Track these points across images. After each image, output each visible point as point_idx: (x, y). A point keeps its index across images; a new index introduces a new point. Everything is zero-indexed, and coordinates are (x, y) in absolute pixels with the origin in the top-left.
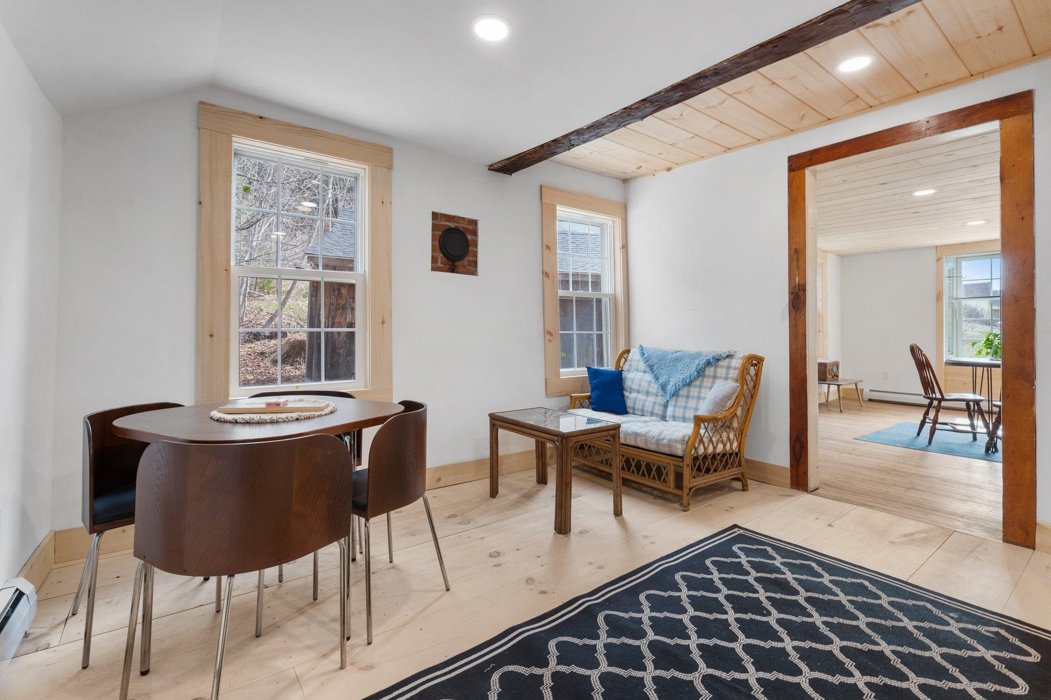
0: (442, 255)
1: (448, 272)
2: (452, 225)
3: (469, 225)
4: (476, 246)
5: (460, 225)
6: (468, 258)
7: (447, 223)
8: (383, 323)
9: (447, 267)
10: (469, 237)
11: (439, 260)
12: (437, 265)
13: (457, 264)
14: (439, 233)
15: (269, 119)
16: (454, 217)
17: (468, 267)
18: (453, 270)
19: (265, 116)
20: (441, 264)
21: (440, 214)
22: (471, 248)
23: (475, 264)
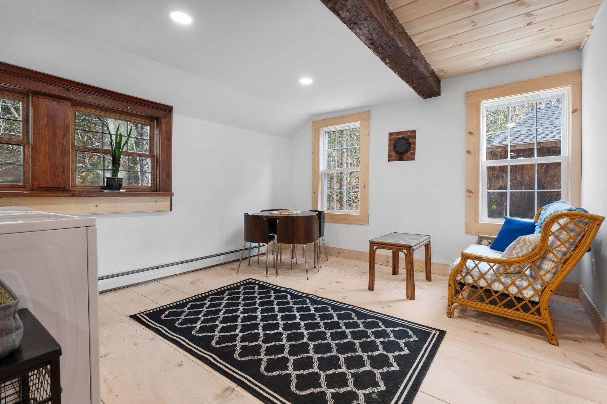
0: (395, 153)
1: (398, 161)
2: (401, 136)
3: (411, 134)
4: (415, 144)
5: (405, 135)
6: (410, 152)
7: (398, 136)
8: (365, 187)
9: (398, 158)
10: (411, 140)
11: (394, 156)
12: (393, 158)
13: (404, 156)
14: (393, 142)
15: (329, 119)
16: (402, 132)
17: (411, 157)
18: (401, 159)
19: (328, 118)
20: (395, 157)
21: (394, 132)
22: (412, 146)
23: (414, 154)
